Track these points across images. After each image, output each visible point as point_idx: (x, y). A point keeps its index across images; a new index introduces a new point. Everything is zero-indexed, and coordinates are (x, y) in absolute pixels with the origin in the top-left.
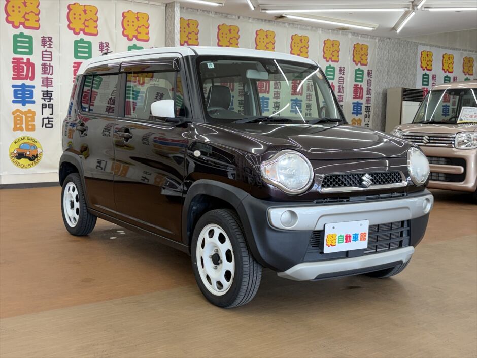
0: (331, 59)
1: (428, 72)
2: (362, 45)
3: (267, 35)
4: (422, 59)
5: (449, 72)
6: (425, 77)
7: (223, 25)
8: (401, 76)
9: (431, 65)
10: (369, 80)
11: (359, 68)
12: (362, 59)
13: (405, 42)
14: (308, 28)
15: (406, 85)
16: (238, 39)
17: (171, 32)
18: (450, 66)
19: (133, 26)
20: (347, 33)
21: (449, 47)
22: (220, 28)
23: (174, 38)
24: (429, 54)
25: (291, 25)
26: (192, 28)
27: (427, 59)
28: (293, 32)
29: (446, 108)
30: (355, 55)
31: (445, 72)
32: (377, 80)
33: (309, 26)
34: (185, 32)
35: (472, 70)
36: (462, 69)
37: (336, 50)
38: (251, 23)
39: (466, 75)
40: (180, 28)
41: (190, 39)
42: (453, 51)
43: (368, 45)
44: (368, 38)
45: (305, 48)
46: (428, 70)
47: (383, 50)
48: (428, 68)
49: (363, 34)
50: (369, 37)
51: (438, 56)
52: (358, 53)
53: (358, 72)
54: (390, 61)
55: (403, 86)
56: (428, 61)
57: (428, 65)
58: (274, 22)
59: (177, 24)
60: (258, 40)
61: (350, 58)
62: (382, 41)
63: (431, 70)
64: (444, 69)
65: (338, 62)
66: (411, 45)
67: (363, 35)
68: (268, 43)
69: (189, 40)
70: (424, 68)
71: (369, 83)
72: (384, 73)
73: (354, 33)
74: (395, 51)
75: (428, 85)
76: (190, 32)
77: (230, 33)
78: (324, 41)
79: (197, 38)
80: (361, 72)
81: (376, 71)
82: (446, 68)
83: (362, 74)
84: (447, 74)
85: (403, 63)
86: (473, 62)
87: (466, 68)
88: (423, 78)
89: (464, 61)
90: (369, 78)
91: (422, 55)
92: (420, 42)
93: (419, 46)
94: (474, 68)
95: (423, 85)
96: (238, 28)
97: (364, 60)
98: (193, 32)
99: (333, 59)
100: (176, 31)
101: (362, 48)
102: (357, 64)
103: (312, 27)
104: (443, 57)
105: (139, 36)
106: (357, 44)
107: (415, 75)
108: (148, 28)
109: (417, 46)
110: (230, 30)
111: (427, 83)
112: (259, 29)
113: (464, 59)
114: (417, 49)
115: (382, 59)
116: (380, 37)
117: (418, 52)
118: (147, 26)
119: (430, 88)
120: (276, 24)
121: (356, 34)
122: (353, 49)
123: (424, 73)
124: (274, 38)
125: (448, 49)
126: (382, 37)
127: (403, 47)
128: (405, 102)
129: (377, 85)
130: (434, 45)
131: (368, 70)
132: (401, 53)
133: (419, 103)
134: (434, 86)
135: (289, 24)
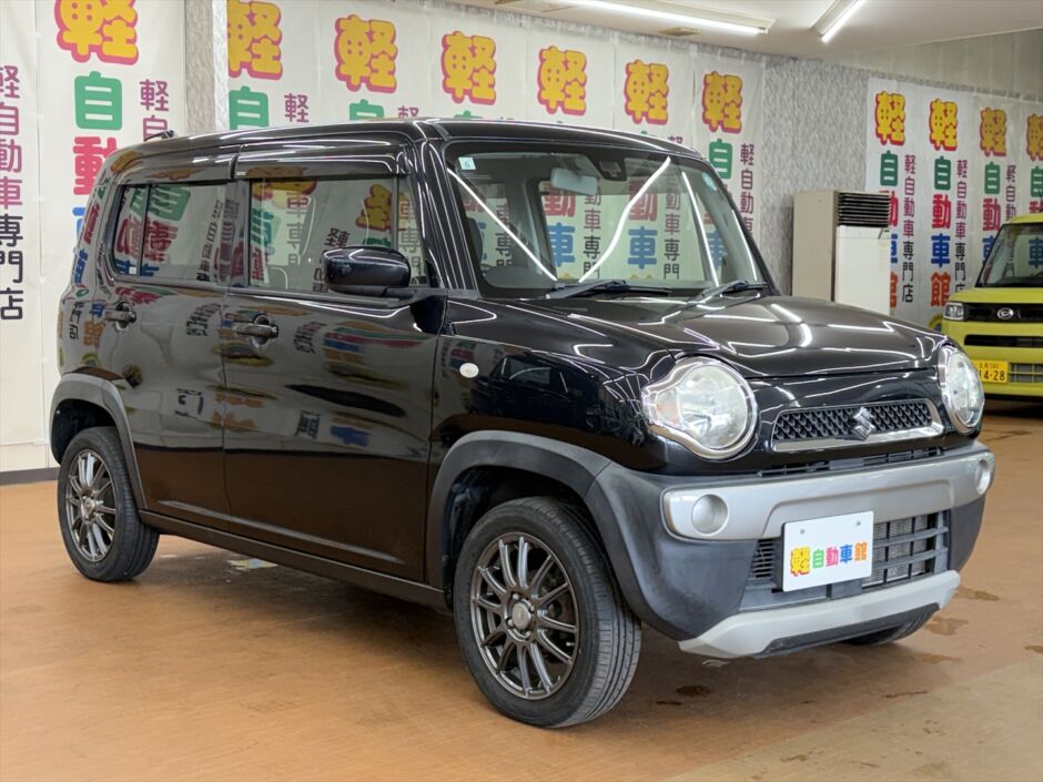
0: (645, 114)
1: (894, 149)
2: (726, 76)
3: (472, 49)
4: (880, 115)
5: (947, 149)
6: (887, 161)
7: (350, 18)
8: (828, 161)
9: (903, 131)
10: (747, 171)
11: (720, 140)
12: (726, 116)
13: (835, 70)
14: (583, 29)
15: (840, 184)
16: (393, 59)
17: (200, 37)
18: (948, 132)
19: (89, 18)
20: (685, 46)
21: (944, 83)
22: (342, 27)
23: (211, 51)
24: (895, 102)
25: (538, 22)
26: (263, 27)
27: (892, 114)
28: (544, 39)
29: (941, 244)
30: (707, 102)
31: (937, 148)
32: (765, 171)
33: (585, 25)
34: (241, 37)
35: (1004, 143)
36: (979, 139)
37: (659, 91)
38: (428, 13)
39: (987, 155)
40: (229, 26)
41: (258, 56)
42: (954, 92)
43: (743, 79)
44: (740, 58)
45: (575, 83)
46: (894, 143)
47: (780, 91)
48: (895, 137)
49: (728, 48)
50: (744, 55)
51: (917, 105)
52: (716, 98)
53: (717, 150)
54: (799, 122)
55: (833, 188)
56: (894, 120)
57: (894, 130)
58: (492, 11)
59: (219, 13)
60: (449, 62)
61: (695, 112)
62: (775, 66)
63: (900, 143)
64: (933, 141)
65: (663, 122)
66: (851, 78)
67: (727, 51)
68: (476, 71)
69: (254, 60)
70: (885, 138)
71: (747, 178)
72: (783, 151)
73: (705, 45)
74: (809, 94)
75: (894, 183)
76: (257, 37)
77: (371, 40)
78: (628, 66)
79: (277, 54)
80: (725, 151)
81: (763, 148)
82: (938, 137)
83: (729, 156)
84: (942, 153)
85: (831, 126)
86: (1004, 123)
87: (989, 137)
88: (884, 165)
89: (983, 118)
90: (747, 166)
91: (878, 102)
92: (873, 69)
93: (870, 79)
94: (1006, 136)
95: (884, 183)
96: (393, 27)
97: (733, 117)
98: (265, 37)
99: (652, 115)
100: (216, 33)
101: (725, 87)
102: (713, 130)
103: (594, 27)
104: (932, 110)
105: (108, 49)
106: (713, 74)
107: (862, 158)
108: (132, 24)
109: (864, 80)
110: (370, 34)
111: (892, 178)
112: (450, 32)
113: (982, 113)
114: (866, 87)
115: (778, 115)
116: (771, 55)
117: (869, 94)
118: (130, 20)
119: (899, 192)
120: (498, 18)
121: (709, 49)
122: (703, 87)
123: (885, 152)
124: (492, 56)
125: (942, 87)
126: (776, 56)
127: (829, 83)
128: (842, 229)
129: (766, 185)
130: (907, 78)
131: (744, 146)
132: (825, 97)
133: (878, 230)
134: (910, 185)
135: (533, 18)
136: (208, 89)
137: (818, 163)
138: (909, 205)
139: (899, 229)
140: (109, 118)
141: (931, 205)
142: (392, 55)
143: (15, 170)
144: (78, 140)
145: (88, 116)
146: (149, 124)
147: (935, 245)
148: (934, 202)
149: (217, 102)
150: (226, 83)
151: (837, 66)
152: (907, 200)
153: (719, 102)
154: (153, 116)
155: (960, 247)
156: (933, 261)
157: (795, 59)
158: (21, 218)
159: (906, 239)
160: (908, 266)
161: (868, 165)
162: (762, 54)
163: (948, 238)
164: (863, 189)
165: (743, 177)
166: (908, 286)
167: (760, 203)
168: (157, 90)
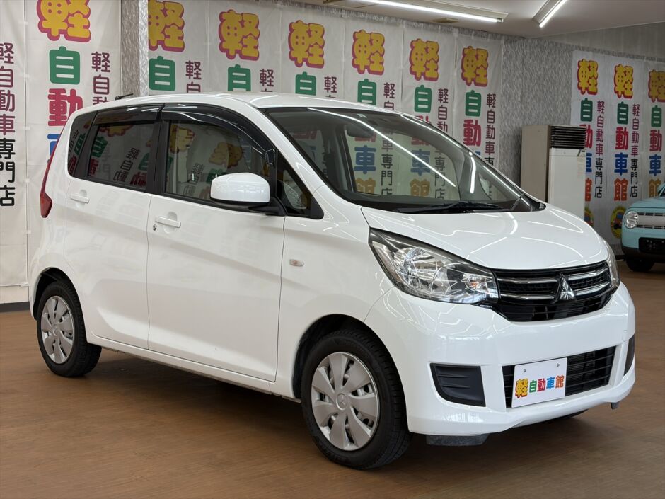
0: (423, 74)
1: (590, 97)
2: (477, 49)
3: (309, 32)
4: (580, 74)
5: (626, 97)
6: (585, 105)
7: (229, 12)
8: (545, 105)
9: (596, 85)
10: (491, 111)
11: (473, 91)
12: (478, 75)
13: (551, 45)
14: (382, 19)
15: (554, 120)
16: (257, 38)
17: (131, 25)
18: (627, 86)
19: (59, 12)
20: (450, 29)
21: (624, 53)
22: (224, 17)
23: (137, 35)
24: (591, 66)
25: (353, 14)
26: (172, 18)
27: (589, 74)
28: (356, 26)
30: (465, 66)
31: (619, 97)
32: (503, 112)
33: (384, 16)
36: (648, 91)
37: (432, 59)
38: (280, 9)
39: (653, 101)
40: (149, 17)
41: (169, 37)
42: (631, 60)
43: (487, 49)
44: (487, 38)
45: (377, 54)
46: (590, 93)
47: (514, 59)
48: (590, 90)
49: (479, 31)
50: (490, 35)
51: (606, 69)
52: (470, 64)
54: (526, 78)
55: (548, 122)
56: (590, 78)
57: (590, 85)
58: (322, 7)
59: (143, 9)
60: (293, 40)
61: (456, 73)
62: (511, 43)
63: (595, 93)
64: (616, 92)
65: (435, 79)
66: (562, 50)
67: (478, 33)
68: (311, 46)
69: (166, 39)
70: (583, 90)
71: (491, 116)
72: (515, 98)
73: (463, 29)
74: (533, 61)
75: (590, 120)
76: (168, 25)
77: (243, 26)
78: (412, 42)
79: (181, 35)
80: (476, 98)
81: (502, 96)
82: (620, 89)
83: (479, 101)
84: (623, 99)
85: (547, 82)
87: (654, 90)
88: (583, 108)
89: (650, 77)
90: (491, 108)
91: (579, 66)
92: (577, 45)
93: (575, 51)
95: (583, 119)
96: (257, 17)
97: (482, 76)
98: (174, 24)
99: (428, 74)
100: (141, 22)
101: (477, 56)
102: (469, 84)
103: (390, 17)
104: (616, 71)
105: (71, 32)
106: (468, 47)
107: (568, 103)
108: (87, 16)
109: (570, 52)
111: (588, 116)
112: (295, 21)
113: (650, 73)
114: (571, 56)
115: (512, 75)
116: (508, 36)
117: (573, 61)
118: (86, 14)
119: (594, 125)
120: (326, 12)
121: (466, 31)
122: (462, 56)
123: (584, 99)
124: (322, 37)
125: (623, 56)
126: (511, 36)
127: (547, 53)
128: (553, 150)
129: (504, 121)
130: (599, 50)
131: (489, 95)
132: (543, 63)
133: (578, 150)
134: (601, 121)
135: (350, 11)
136: (135, 58)
137: (539, 106)
138: (600, 134)
139: (593, 150)
140: (72, 76)
141: (614, 134)
142: (256, 36)
143: (11, 110)
144: (51, 91)
145: (58, 75)
146: (97, 80)
147: (617, 160)
148: (617, 132)
149: (141, 67)
150: (147, 54)
151: (552, 42)
152: (598, 131)
153: (472, 65)
154: (100, 75)
155: (634, 162)
156: (616, 171)
157: (524, 38)
158: (14, 141)
159: (598, 156)
160: (599, 174)
161: (573, 109)
162: (502, 35)
163: (626, 156)
164: (569, 124)
165: (488, 115)
166: (599, 187)
167: (500, 133)
168: (103, 59)
